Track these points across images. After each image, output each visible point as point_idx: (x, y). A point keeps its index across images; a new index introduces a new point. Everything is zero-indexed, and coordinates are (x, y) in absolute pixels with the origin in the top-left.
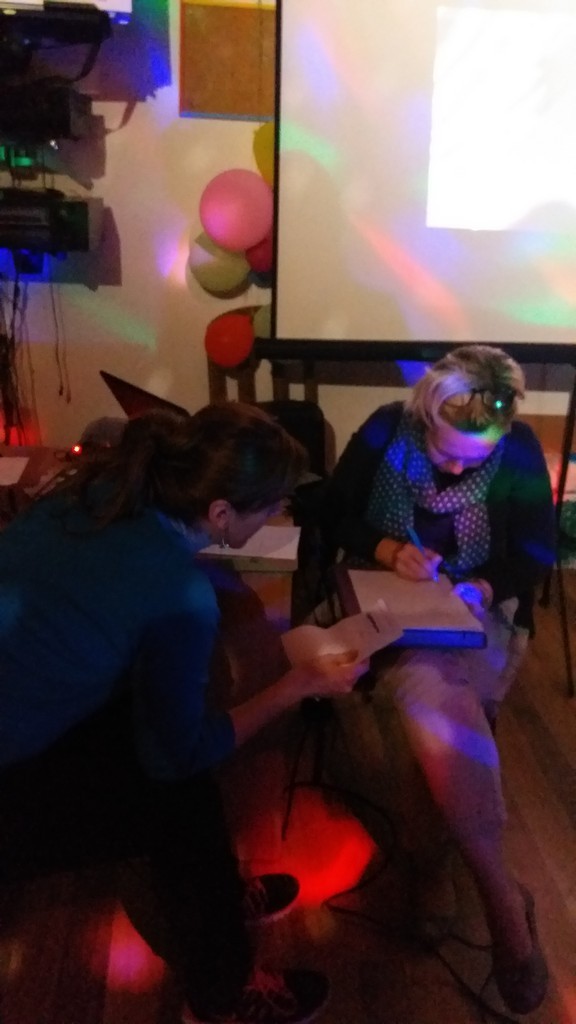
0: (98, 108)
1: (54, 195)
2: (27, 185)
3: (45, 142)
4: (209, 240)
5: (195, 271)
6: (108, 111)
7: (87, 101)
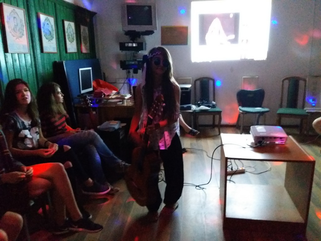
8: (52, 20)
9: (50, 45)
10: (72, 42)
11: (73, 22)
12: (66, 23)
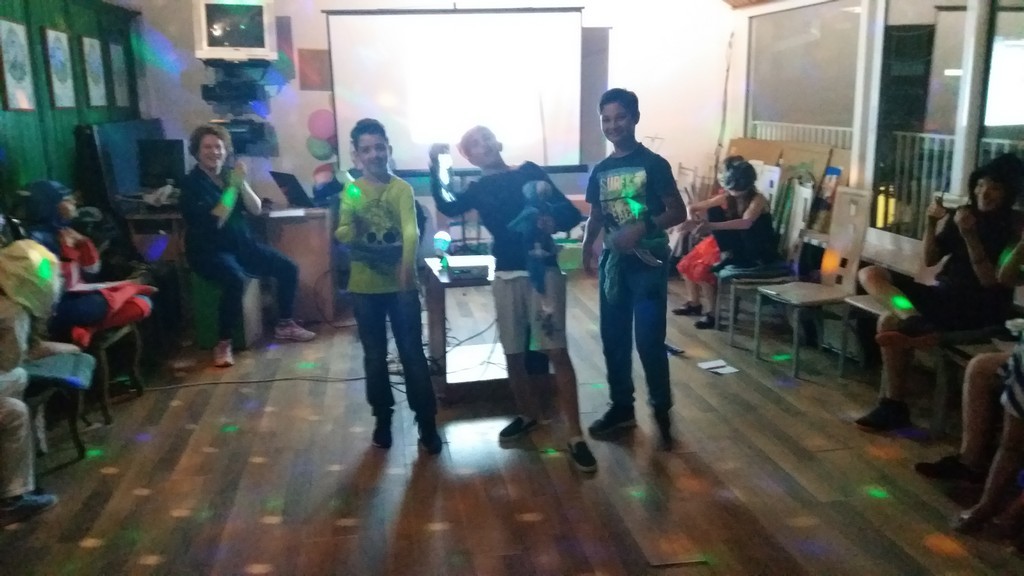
0: (267, 88)
2: (240, 118)
3: (247, 103)
4: (313, 136)
5: (309, 149)
6: (271, 89)
7: (263, 86)
8: (64, 37)
9: (64, 93)
10: (96, 82)
11: (96, 38)
12: (87, 41)
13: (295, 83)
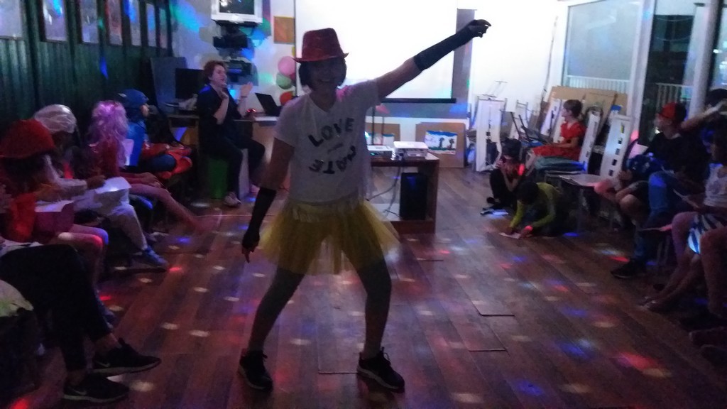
0: (253, 41)
1: (242, 62)
2: (235, 59)
3: (240, 50)
4: (281, 74)
5: (277, 82)
6: (255, 42)
7: (250, 40)
11: (153, 4)
12: (148, 5)
13: (271, 38)
